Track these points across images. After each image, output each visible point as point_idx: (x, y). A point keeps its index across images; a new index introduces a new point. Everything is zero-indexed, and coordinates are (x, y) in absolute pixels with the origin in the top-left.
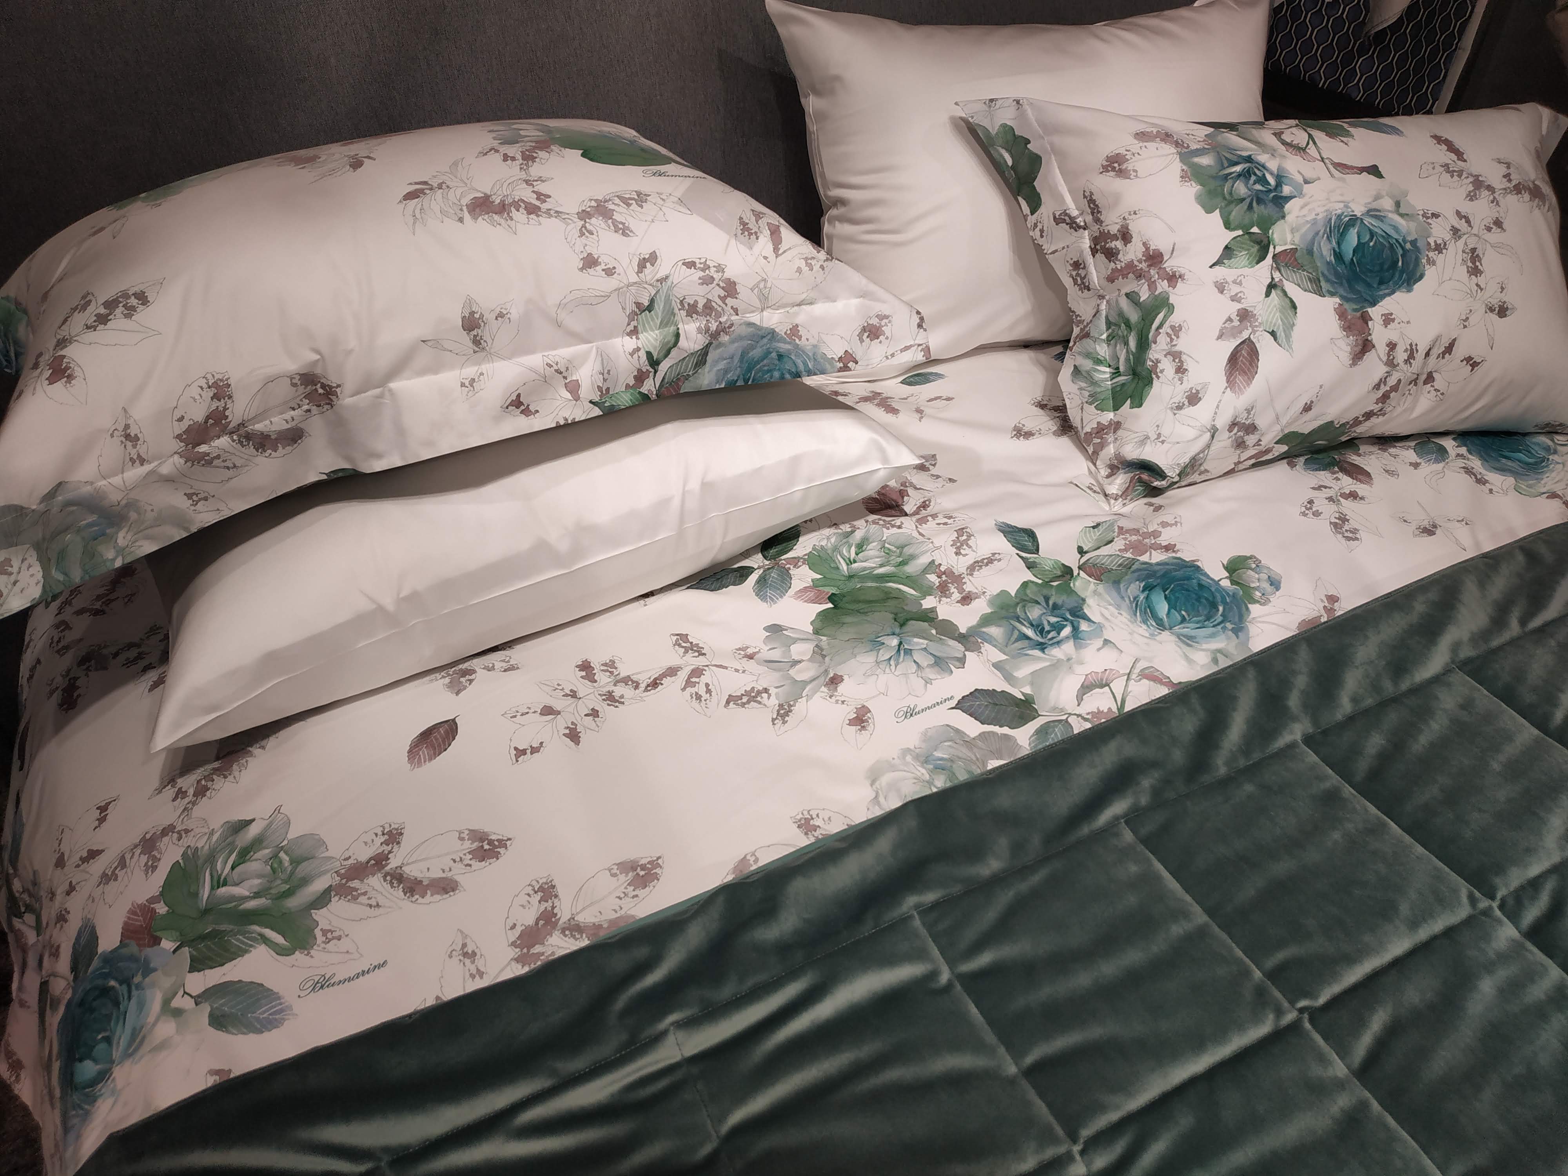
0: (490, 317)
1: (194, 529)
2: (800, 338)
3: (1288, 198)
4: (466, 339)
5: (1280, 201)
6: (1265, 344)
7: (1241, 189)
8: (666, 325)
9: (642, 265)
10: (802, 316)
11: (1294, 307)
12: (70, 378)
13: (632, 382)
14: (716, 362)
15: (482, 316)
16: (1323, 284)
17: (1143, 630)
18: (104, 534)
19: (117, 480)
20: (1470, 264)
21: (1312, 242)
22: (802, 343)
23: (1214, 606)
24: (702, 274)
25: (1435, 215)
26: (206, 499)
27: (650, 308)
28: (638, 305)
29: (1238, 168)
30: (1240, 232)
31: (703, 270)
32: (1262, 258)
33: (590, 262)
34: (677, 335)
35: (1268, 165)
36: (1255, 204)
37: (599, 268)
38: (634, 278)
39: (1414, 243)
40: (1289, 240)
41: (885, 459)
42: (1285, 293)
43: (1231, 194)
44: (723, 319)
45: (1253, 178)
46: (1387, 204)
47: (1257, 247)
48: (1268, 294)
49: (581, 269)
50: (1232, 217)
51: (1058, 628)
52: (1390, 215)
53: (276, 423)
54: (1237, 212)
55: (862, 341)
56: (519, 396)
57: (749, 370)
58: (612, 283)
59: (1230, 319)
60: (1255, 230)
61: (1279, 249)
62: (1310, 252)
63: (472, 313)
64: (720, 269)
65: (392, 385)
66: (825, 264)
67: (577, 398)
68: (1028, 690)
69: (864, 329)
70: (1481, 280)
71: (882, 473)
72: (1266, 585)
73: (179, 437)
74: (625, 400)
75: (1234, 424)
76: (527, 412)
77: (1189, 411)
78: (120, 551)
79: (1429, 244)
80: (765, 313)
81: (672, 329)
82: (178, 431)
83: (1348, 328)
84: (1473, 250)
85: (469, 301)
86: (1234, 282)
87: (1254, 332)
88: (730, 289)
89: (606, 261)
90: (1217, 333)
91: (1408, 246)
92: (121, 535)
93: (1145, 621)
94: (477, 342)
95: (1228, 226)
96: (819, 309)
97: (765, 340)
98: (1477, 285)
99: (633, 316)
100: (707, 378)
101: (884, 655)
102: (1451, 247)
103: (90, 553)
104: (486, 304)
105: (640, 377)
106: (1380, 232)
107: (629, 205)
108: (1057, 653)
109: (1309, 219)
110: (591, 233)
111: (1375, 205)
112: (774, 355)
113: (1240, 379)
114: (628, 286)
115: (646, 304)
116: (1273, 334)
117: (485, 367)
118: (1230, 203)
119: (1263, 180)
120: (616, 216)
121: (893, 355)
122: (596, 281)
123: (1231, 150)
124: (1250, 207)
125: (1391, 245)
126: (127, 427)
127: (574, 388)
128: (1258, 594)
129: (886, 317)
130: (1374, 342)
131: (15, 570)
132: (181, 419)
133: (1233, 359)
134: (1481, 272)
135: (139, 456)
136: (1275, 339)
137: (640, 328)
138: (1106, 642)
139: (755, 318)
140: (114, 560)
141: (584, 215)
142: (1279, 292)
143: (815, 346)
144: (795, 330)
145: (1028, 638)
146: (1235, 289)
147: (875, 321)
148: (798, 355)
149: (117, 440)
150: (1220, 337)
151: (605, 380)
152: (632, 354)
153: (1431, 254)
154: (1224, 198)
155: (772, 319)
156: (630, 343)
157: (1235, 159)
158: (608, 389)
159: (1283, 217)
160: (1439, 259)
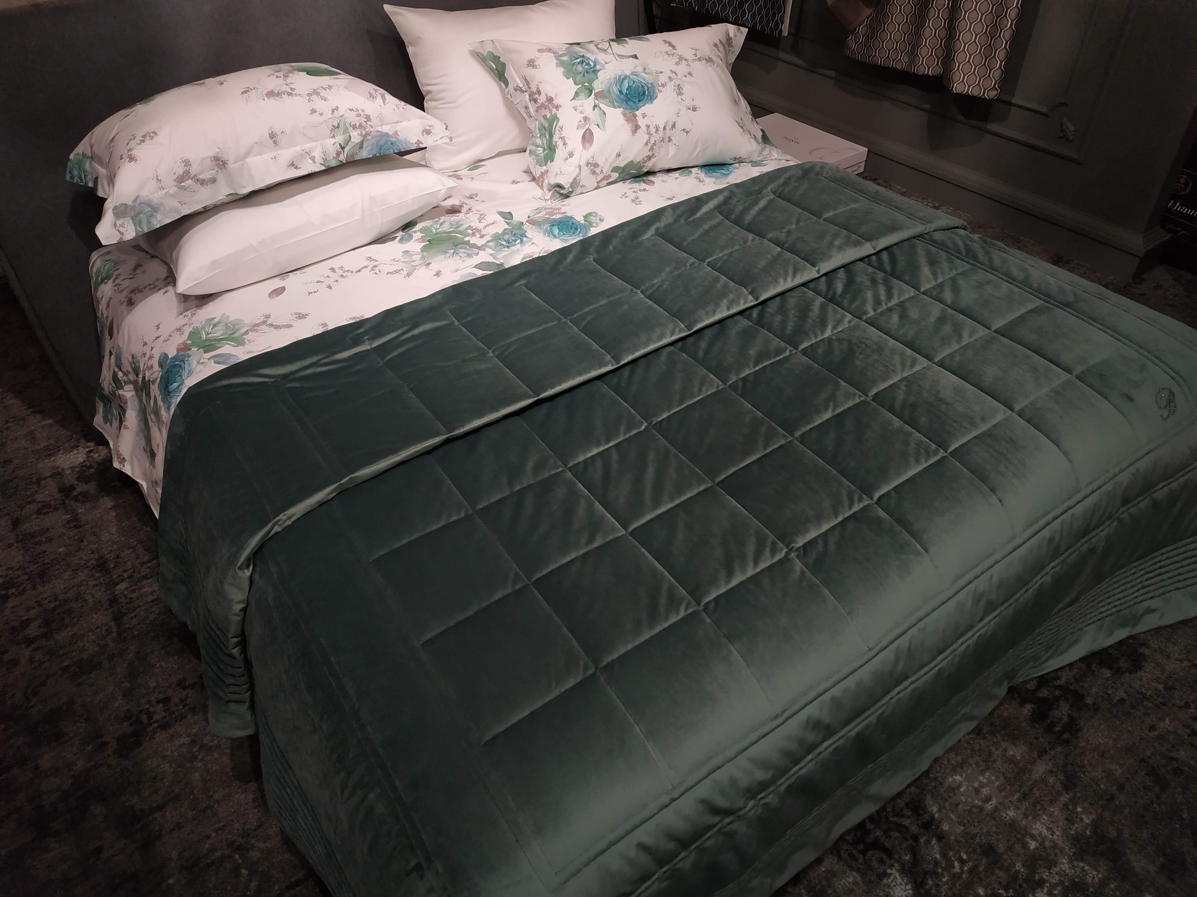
0: (279, 133)
1: (182, 215)
2: (399, 136)
3: (599, 70)
4: (271, 142)
5: (595, 72)
6: (595, 130)
7: (580, 68)
8: (346, 133)
9: (333, 111)
10: (398, 127)
11: (605, 114)
12: (136, 160)
13: (335, 156)
14: (367, 147)
15: (276, 133)
16: (615, 103)
17: (548, 239)
18: (153, 215)
19: (156, 195)
20: (677, 91)
21: (610, 88)
22: (400, 137)
23: (577, 229)
24: (356, 113)
25: (661, 72)
26: (185, 204)
27: (338, 127)
28: (334, 126)
29: (578, 60)
30: (580, 86)
31: (357, 112)
32: (590, 95)
33: (313, 111)
34: (350, 137)
35: (591, 58)
36: (585, 74)
37: (317, 113)
38: (331, 116)
39: (652, 84)
40: (600, 86)
41: (444, 185)
42: (601, 109)
43: (576, 71)
44: (367, 130)
45: (585, 63)
46: (640, 69)
47: (588, 91)
48: (594, 110)
49: (311, 114)
50: (577, 80)
51: (515, 241)
52: (641, 74)
53: (206, 175)
54: (579, 78)
55: (423, 135)
56: (293, 162)
57: (381, 149)
58: (322, 119)
59: (580, 121)
60: (586, 84)
61: (596, 91)
62: (609, 91)
63: (272, 132)
64: (363, 111)
65: (246, 160)
66: (404, 107)
67: (315, 162)
68: (502, 261)
69: (423, 131)
70: (683, 97)
71: (443, 191)
72: (598, 221)
73: (174, 180)
74: (334, 163)
75: (588, 164)
76: (296, 168)
77: (570, 160)
78: (159, 222)
79: (659, 84)
80: (383, 127)
81: (348, 134)
82: (174, 178)
83: (628, 120)
84: (679, 85)
85: (271, 128)
86: (580, 106)
87: (590, 125)
88: (368, 118)
89: (319, 110)
90: (576, 127)
91: (649, 85)
92: (158, 215)
93: (549, 236)
94: (275, 142)
95: (576, 84)
96: (404, 124)
97: (385, 137)
98: (681, 99)
99: (332, 130)
100: (365, 154)
101: (448, 255)
102: (669, 84)
103: (149, 222)
104: (277, 129)
105: (338, 154)
106: (637, 81)
107: (326, 90)
108: (513, 248)
109: (607, 78)
110: (312, 101)
111: (634, 70)
112: (389, 143)
113: (587, 145)
114: (329, 119)
115: (337, 125)
116: (598, 125)
117: (279, 152)
118: (576, 74)
119: (588, 64)
120: (321, 94)
121: (437, 141)
122: (316, 118)
123: (576, 53)
124: (584, 75)
125: (642, 86)
126: (157, 176)
127: (313, 159)
128: (595, 224)
129: (432, 126)
130: (640, 125)
131: (126, 226)
132: (175, 174)
133: (584, 137)
134: (683, 94)
135: (162, 187)
136: (599, 127)
137: (335, 135)
138: (533, 243)
139: (380, 129)
140: (157, 225)
141: (309, 95)
142: (598, 108)
143: (405, 139)
144: (396, 133)
145: (503, 245)
146: (580, 109)
147: (428, 128)
148: (399, 143)
149: (155, 180)
150: (577, 129)
151: (324, 155)
152: (334, 145)
153: (660, 88)
154: (573, 73)
155: (386, 129)
156: (333, 141)
157: (577, 57)
158: (326, 159)
159: (597, 78)
160: (663, 89)
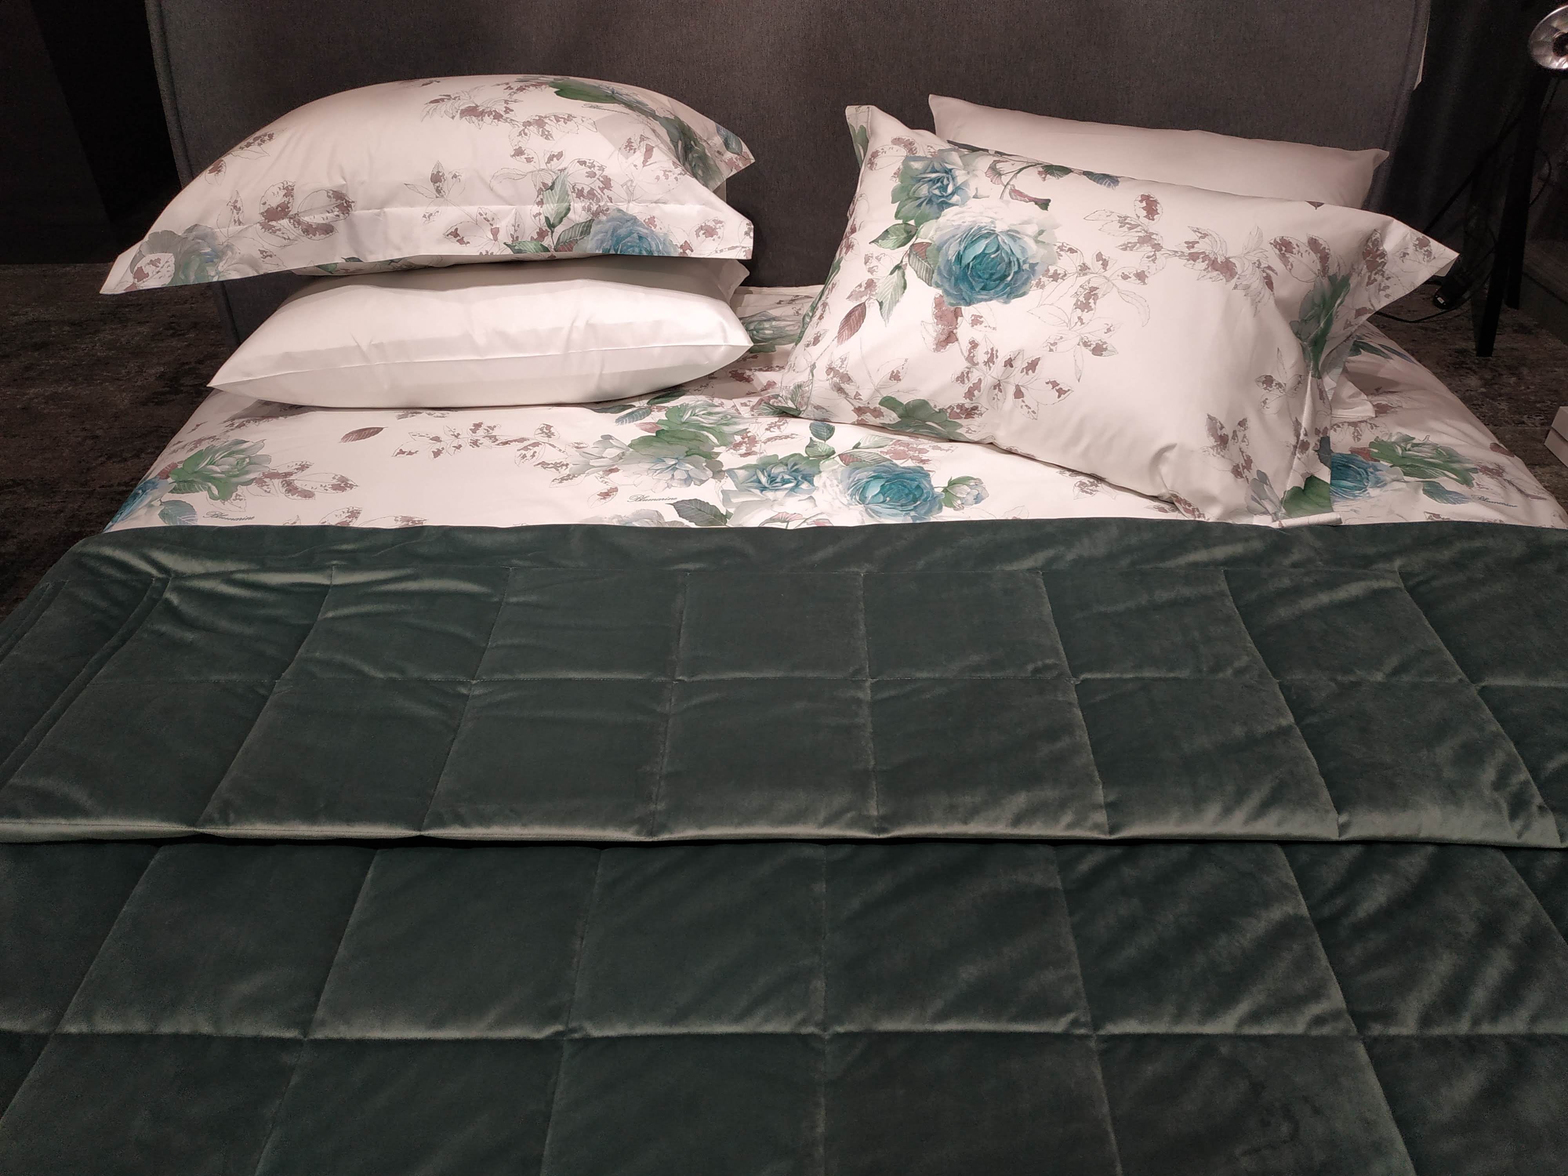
0: (448, 176)
2: (655, 226)
4: (431, 187)
8: (563, 201)
9: (551, 159)
10: (658, 211)
13: (536, 236)
14: (596, 234)
15: (443, 175)
19: (224, 231)
24: (588, 170)
27: (552, 188)
28: (544, 184)
31: (590, 168)
32: (905, 242)
33: (519, 152)
34: (569, 209)
37: (523, 157)
38: (544, 166)
44: (602, 204)
49: (512, 156)
53: (316, 219)
55: (698, 236)
56: (456, 230)
58: (530, 168)
61: (919, 240)
63: (439, 172)
65: (386, 209)
66: (679, 177)
67: (496, 239)
69: (701, 228)
73: (262, 214)
74: (530, 247)
76: (462, 242)
81: (567, 204)
82: (262, 211)
85: (438, 165)
88: (607, 183)
89: (529, 153)
94: (439, 190)
96: (670, 207)
99: (540, 191)
104: (449, 167)
105: (542, 234)
107: (558, 121)
110: (526, 134)
114: (539, 171)
115: (550, 184)
117: (440, 208)
120: (547, 127)
122: (519, 164)
126: (236, 201)
127: (495, 232)
137: (545, 201)
141: (527, 124)
144: (652, 220)
148: (653, 239)
149: (231, 207)
151: (516, 231)
152: (535, 217)
155: (634, 209)
156: (536, 209)
158: (517, 238)
